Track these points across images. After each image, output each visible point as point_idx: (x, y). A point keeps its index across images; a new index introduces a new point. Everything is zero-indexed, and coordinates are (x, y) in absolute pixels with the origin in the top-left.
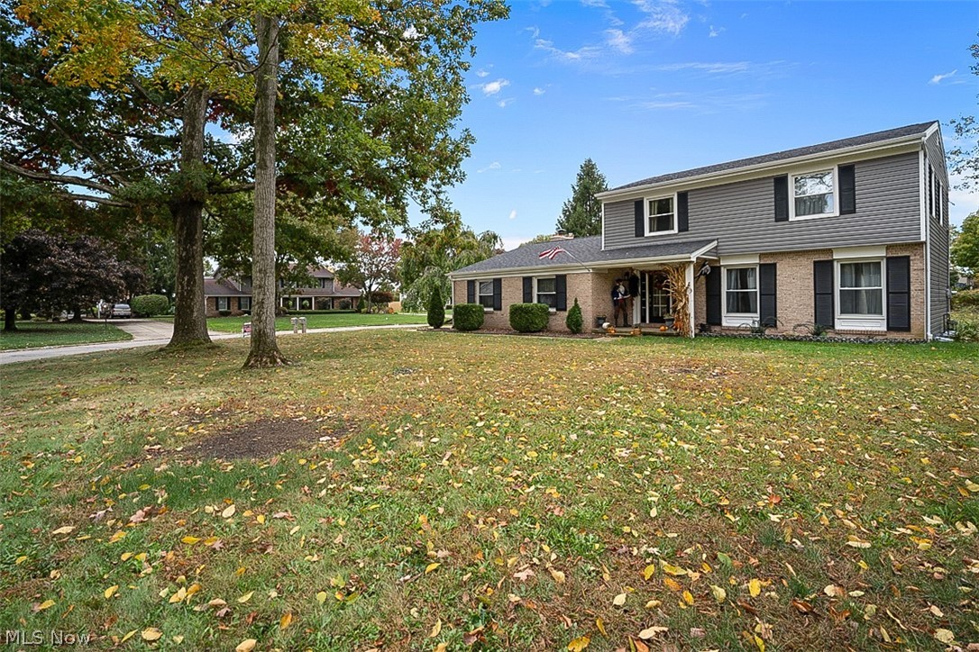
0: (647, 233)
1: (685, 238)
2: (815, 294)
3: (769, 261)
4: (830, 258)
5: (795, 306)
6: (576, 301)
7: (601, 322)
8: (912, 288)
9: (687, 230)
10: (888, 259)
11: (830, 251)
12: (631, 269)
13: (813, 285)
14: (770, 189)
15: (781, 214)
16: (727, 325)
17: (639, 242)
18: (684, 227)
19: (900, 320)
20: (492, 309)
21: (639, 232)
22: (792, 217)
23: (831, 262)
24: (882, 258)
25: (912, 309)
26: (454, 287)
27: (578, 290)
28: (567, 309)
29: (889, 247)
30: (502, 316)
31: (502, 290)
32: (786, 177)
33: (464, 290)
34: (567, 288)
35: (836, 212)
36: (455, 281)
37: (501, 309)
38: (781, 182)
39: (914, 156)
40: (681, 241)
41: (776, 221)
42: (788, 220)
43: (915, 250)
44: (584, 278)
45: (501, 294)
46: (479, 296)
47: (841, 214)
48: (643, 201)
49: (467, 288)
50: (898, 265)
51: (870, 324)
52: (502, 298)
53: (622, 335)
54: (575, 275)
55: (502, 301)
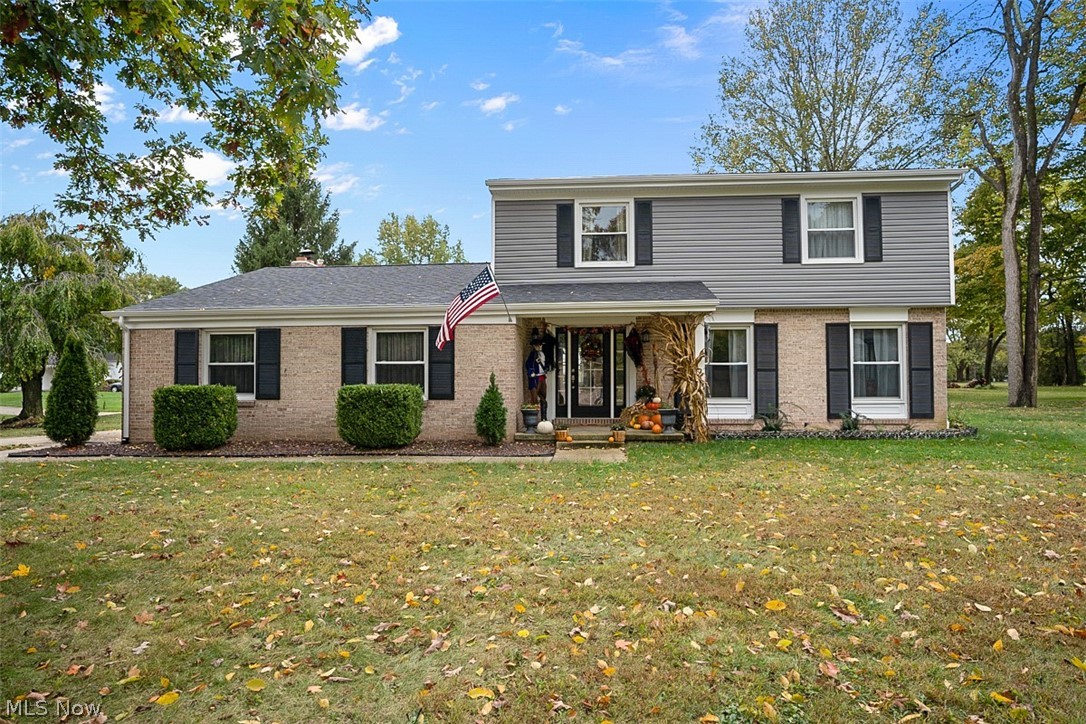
0: (579, 262)
1: (645, 275)
2: (828, 370)
3: (768, 320)
4: (846, 321)
5: (803, 387)
6: (492, 379)
7: (532, 420)
8: (935, 364)
9: (652, 264)
10: (910, 325)
11: (846, 311)
12: (543, 322)
13: (825, 357)
14: (776, 212)
15: (791, 255)
16: (716, 417)
17: (564, 276)
18: (644, 257)
19: (922, 408)
20: (250, 398)
21: (565, 259)
22: (805, 260)
23: (847, 326)
24: (900, 323)
25: (935, 390)
26: (131, 345)
27: (483, 357)
28: (456, 396)
29: (912, 310)
30: (280, 413)
31: (283, 354)
32: (798, 199)
33: (163, 353)
34: (456, 352)
35: (859, 258)
36: (132, 332)
37: (277, 397)
38: (790, 206)
39: (943, 197)
40: (639, 280)
41: (784, 262)
42: (800, 262)
43: (937, 315)
44: (497, 335)
45: (278, 364)
46: (210, 366)
47: (866, 261)
48: (573, 205)
49: (173, 348)
50: (921, 334)
51: (889, 410)
52: (282, 372)
53: (591, 445)
54: (476, 328)
55: (282, 378)
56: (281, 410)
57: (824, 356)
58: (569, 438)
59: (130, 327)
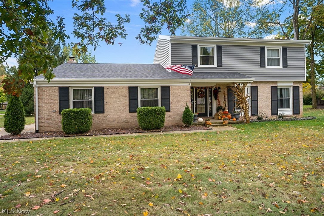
0: (199, 65)
1: (220, 70)
2: (272, 100)
3: (255, 85)
4: (277, 85)
5: (265, 106)
6: (187, 104)
7: (196, 118)
8: (300, 98)
9: (222, 66)
10: (293, 87)
11: (276, 82)
14: (258, 51)
15: (262, 65)
18: (220, 64)
19: (296, 111)
20: (92, 113)
22: (267, 67)
23: (277, 87)
24: (290, 86)
25: (300, 106)
26: (38, 93)
27: (180, 97)
28: (171, 110)
29: (294, 82)
30: (104, 118)
31: (105, 96)
32: (265, 47)
33: (53, 96)
34: (171, 95)
35: (281, 66)
36: (38, 88)
37: (103, 112)
38: (262, 49)
39: (303, 49)
40: (218, 72)
41: (260, 67)
42: (265, 67)
43: (300, 84)
44: (184, 89)
45: (103, 100)
46: (73, 101)
47: (283, 67)
48: (197, 46)
49: (58, 94)
50: (296, 89)
51: (287, 112)
52: (105, 103)
53: (218, 126)
54: (177, 87)
55: (105, 105)
56: (105, 117)
57: (270, 96)
58: (211, 123)
59: (38, 86)
